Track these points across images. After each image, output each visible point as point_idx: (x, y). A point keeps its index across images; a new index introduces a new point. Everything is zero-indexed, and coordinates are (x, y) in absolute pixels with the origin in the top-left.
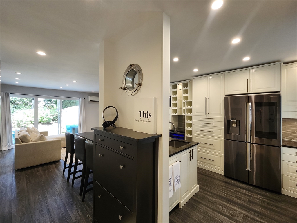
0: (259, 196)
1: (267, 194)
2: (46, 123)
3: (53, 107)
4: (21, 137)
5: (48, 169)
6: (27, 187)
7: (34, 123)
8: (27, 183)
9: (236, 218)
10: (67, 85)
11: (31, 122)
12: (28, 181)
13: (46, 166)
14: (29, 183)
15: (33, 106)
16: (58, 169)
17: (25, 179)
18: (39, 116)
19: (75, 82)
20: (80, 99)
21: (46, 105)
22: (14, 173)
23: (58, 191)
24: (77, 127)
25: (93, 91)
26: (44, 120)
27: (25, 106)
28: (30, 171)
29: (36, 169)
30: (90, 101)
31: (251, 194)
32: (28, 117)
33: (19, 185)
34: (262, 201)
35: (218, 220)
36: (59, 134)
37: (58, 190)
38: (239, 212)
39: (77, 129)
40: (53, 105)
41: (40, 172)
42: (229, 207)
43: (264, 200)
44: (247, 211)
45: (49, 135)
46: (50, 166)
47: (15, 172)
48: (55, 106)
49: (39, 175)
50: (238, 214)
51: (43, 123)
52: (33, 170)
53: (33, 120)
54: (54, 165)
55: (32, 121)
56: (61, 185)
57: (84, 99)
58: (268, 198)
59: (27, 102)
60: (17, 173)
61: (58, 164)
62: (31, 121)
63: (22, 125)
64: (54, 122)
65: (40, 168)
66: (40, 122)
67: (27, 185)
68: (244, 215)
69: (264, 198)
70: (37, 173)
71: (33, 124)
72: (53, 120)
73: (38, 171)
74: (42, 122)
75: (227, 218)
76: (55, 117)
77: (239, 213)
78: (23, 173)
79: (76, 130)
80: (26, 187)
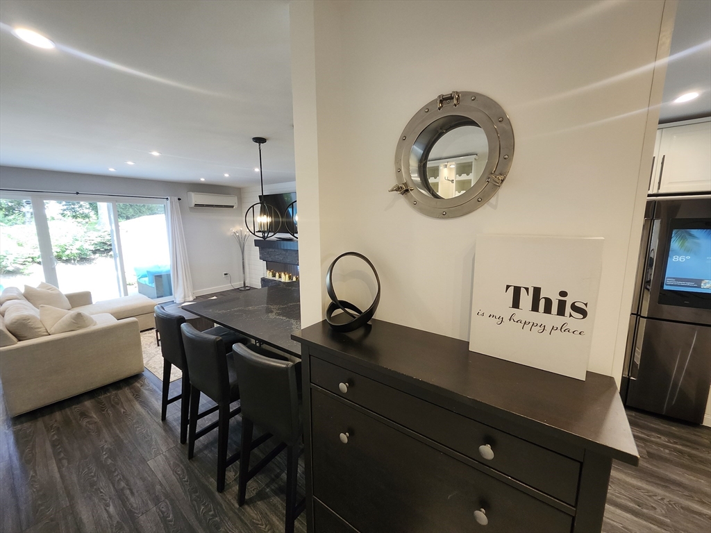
0: (663, 438)
1: (674, 429)
2: (74, 260)
3: (86, 216)
4: (12, 324)
5: (113, 406)
6: (62, 477)
7: (40, 260)
8: (59, 462)
9: (651, 513)
10: (130, 163)
11: (32, 258)
12: (62, 455)
13: (105, 393)
14: (65, 462)
15: (28, 215)
16: (145, 404)
17: (49, 449)
18: (53, 242)
19: (155, 154)
20: (169, 202)
21: (65, 212)
22: (9, 427)
23: (164, 482)
24: (167, 272)
25: (203, 180)
26: (68, 252)
27: (6, 215)
28: (58, 415)
29: (76, 408)
30: (196, 205)
31: (642, 433)
32: (21, 245)
33: (35, 472)
34: (676, 450)
35: (617, 527)
36: (121, 296)
37: (160, 476)
38: (648, 491)
39: (168, 276)
40: (86, 211)
41: (91, 417)
42: (618, 479)
43: (678, 447)
44: (663, 486)
45: (94, 300)
46: (116, 395)
47: (14, 424)
48: (92, 214)
49: (91, 426)
50: (649, 498)
51: (67, 261)
52: (68, 411)
53: (37, 253)
54: (127, 391)
55: (34, 256)
56: (165, 456)
57: (179, 199)
58: (684, 442)
59: (10, 204)
60: (19, 427)
61: (139, 385)
62: (31, 256)
63: (8, 269)
64: (97, 255)
65: (88, 404)
66: (59, 258)
67: (59, 468)
68: (662, 499)
69: (676, 443)
70: (84, 422)
71: (39, 263)
72: (94, 252)
73: (84, 415)
74: (64, 258)
75: (632, 514)
76: (96, 244)
77: (650, 496)
78: (40, 423)
79: (165, 280)
80: (57, 475)
